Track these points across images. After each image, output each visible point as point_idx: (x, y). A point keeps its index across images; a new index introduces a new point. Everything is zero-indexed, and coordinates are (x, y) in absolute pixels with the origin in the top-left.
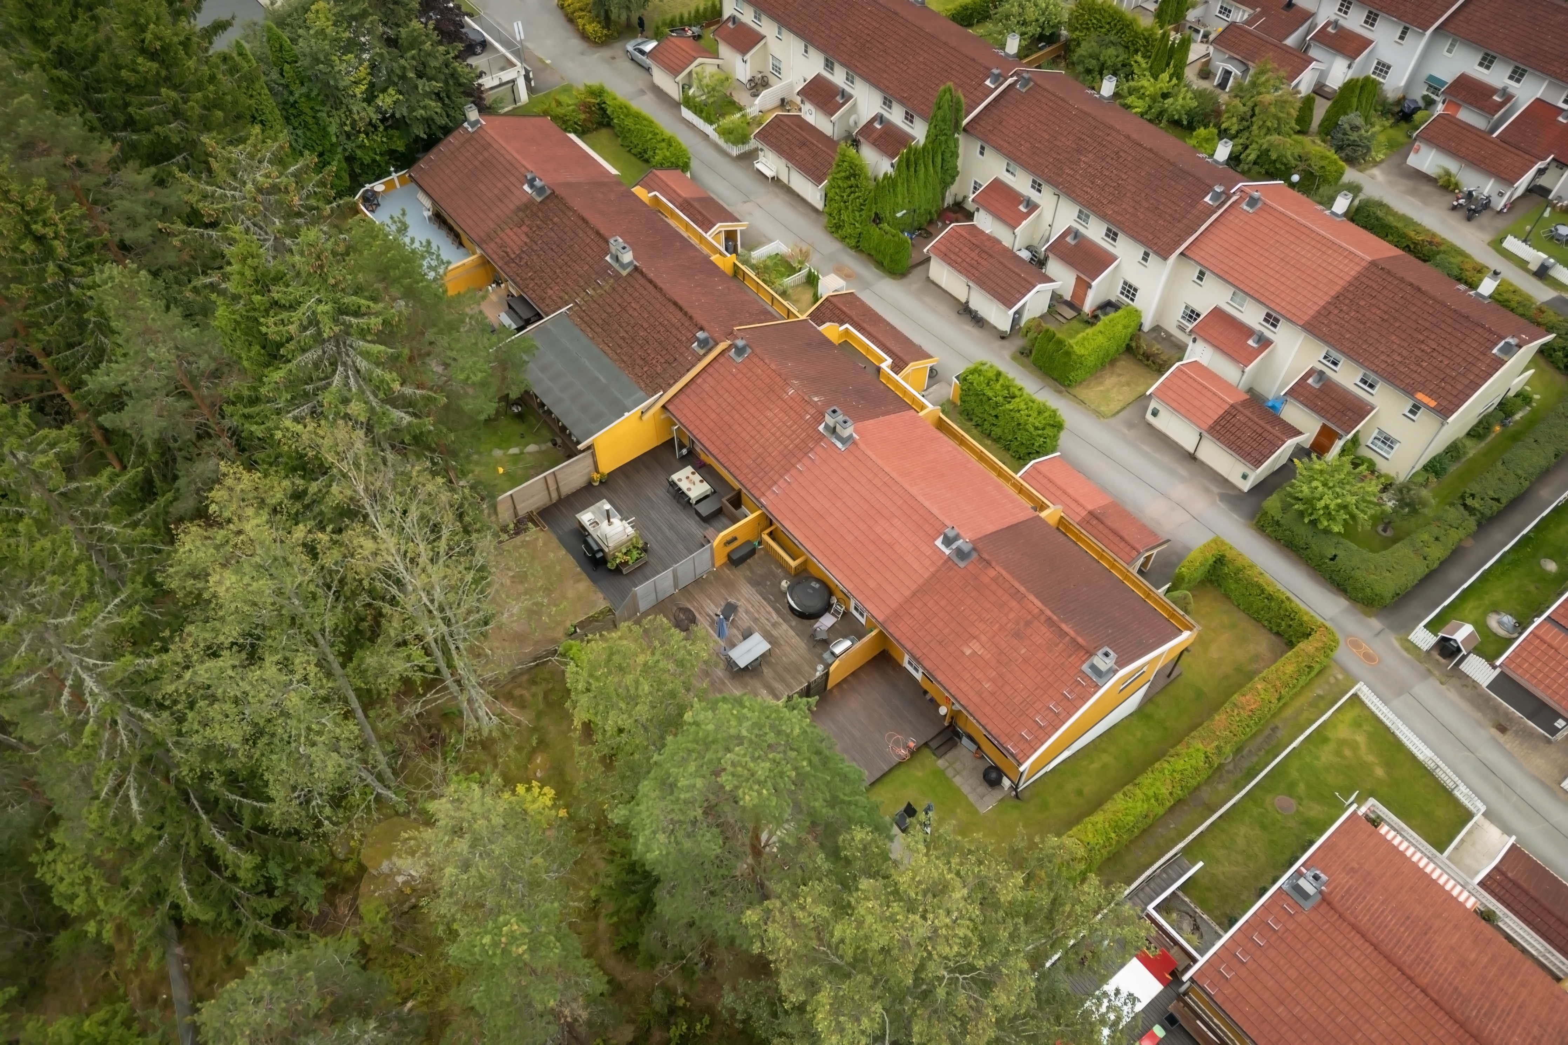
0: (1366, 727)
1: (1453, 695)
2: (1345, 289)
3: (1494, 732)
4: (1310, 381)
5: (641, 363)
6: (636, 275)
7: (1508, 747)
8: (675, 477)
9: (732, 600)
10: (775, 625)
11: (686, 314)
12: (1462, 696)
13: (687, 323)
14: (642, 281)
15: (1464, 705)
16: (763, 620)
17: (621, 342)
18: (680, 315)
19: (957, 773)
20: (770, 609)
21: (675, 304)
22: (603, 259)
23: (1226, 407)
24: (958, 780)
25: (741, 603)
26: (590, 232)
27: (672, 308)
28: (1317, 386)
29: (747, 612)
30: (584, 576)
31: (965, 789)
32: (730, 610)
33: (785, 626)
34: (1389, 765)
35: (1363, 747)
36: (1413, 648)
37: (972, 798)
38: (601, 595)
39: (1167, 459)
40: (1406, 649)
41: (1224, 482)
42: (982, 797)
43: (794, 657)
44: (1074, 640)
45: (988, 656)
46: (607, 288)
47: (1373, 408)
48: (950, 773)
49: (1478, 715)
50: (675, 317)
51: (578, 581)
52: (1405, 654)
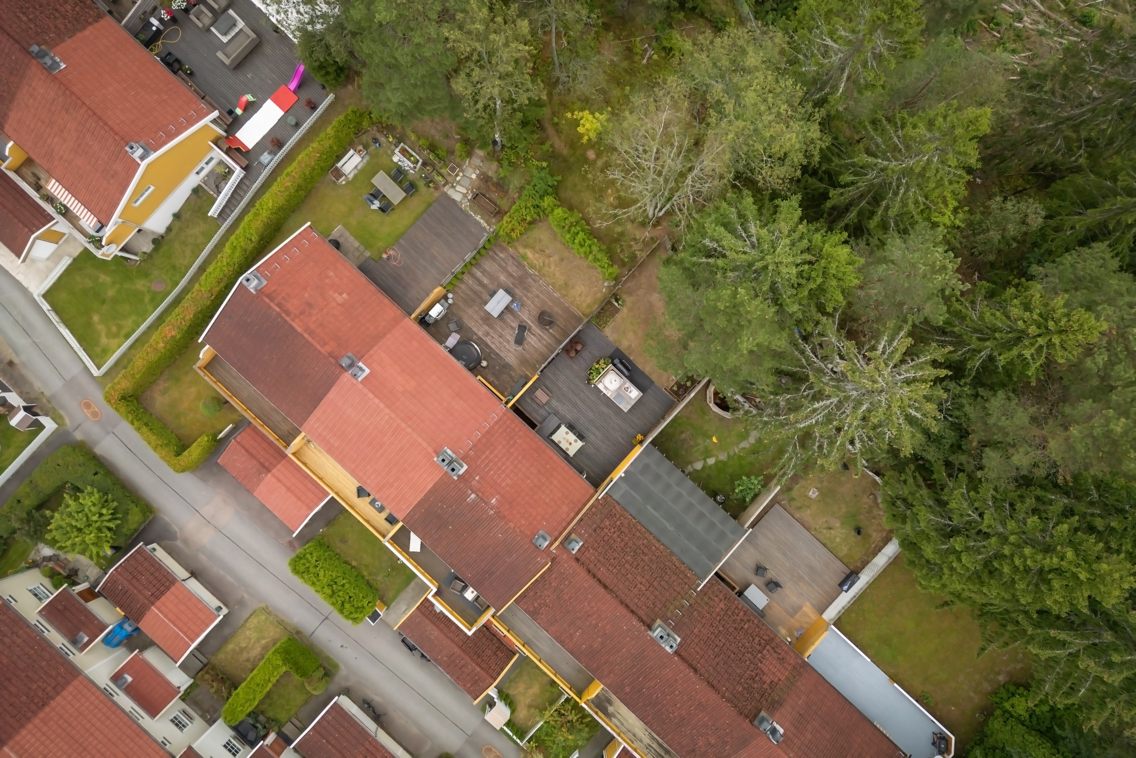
0: (98, 350)
1: (37, 385)
2: (35, 713)
3: (16, 361)
4: (86, 639)
5: (623, 529)
6: (649, 621)
7: (11, 350)
8: (580, 444)
9: (520, 348)
10: (487, 334)
11: (594, 576)
12: (31, 385)
13: (591, 566)
14: (641, 613)
15: (31, 378)
16: (496, 337)
17: (646, 551)
18: (599, 575)
19: (357, 249)
20: (493, 346)
21: (606, 587)
22: (683, 639)
23: (158, 603)
24: (357, 244)
25: (513, 347)
26: (703, 671)
27: (608, 582)
28: (81, 634)
29: (508, 342)
30: (626, 353)
31: (351, 239)
32: (520, 340)
33: (480, 334)
34: (89, 324)
35: (103, 335)
36: (57, 418)
37: (347, 234)
38: (611, 339)
39: (215, 570)
40: (61, 417)
41: (171, 552)
42: (341, 236)
43: (470, 311)
44: (272, 300)
45: (331, 292)
46: (672, 607)
47: (40, 612)
48: (362, 248)
49: (24, 371)
50: (602, 572)
51: (630, 346)
52: (62, 412)
